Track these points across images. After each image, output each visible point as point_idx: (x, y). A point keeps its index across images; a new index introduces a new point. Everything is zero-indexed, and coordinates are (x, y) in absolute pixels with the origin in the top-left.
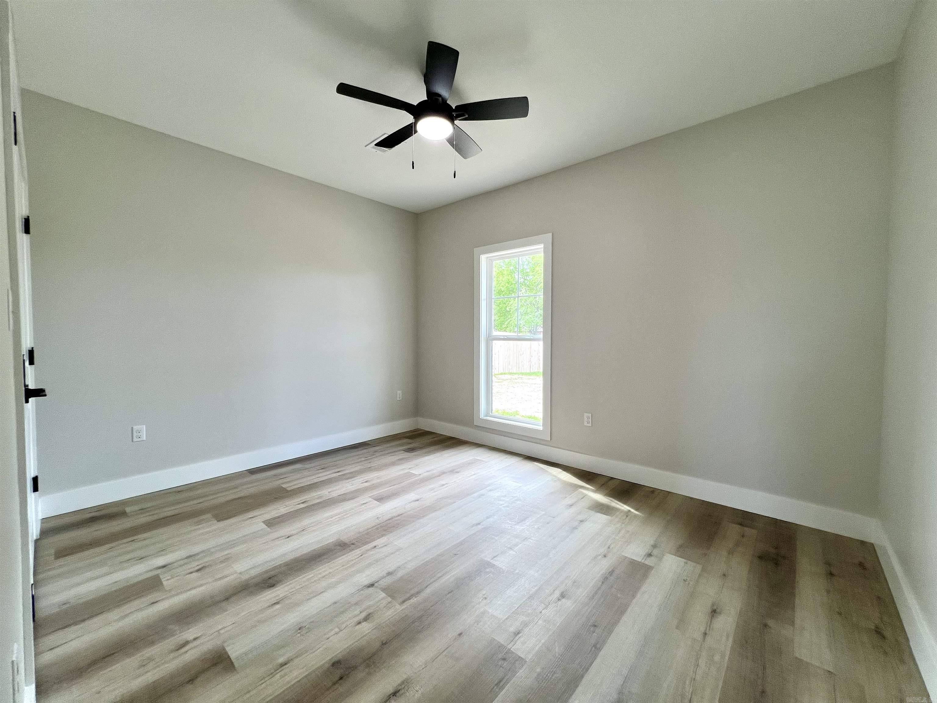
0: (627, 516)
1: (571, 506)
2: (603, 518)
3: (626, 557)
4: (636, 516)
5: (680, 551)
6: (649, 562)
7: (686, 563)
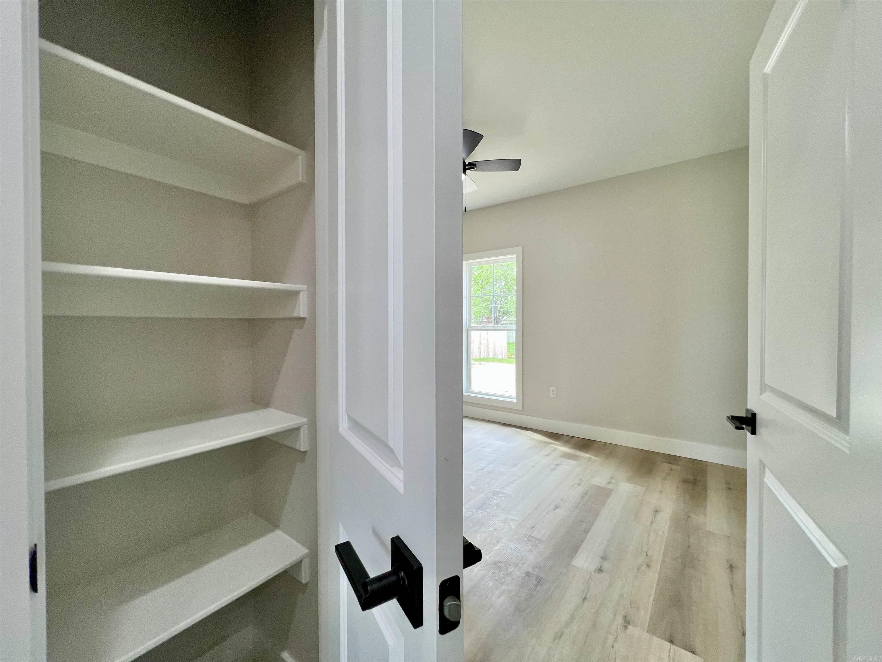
0: (589, 461)
1: (548, 455)
2: (573, 463)
3: (594, 485)
4: (595, 460)
5: (630, 480)
6: (610, 486)
7: (634, 487)
